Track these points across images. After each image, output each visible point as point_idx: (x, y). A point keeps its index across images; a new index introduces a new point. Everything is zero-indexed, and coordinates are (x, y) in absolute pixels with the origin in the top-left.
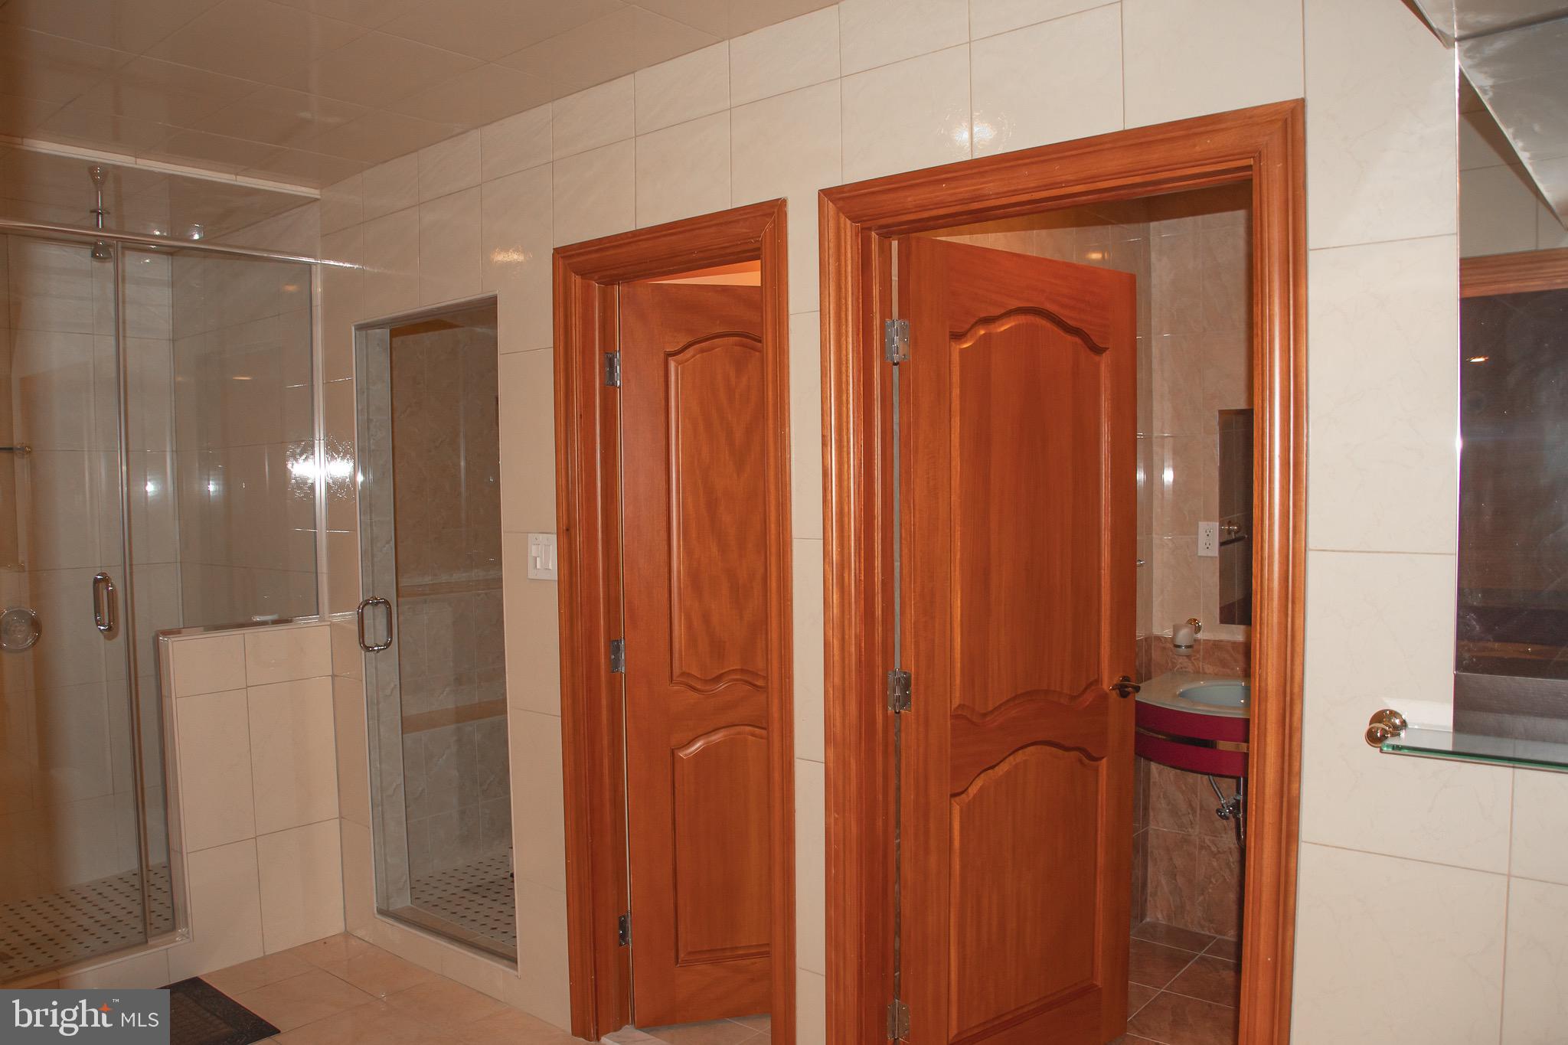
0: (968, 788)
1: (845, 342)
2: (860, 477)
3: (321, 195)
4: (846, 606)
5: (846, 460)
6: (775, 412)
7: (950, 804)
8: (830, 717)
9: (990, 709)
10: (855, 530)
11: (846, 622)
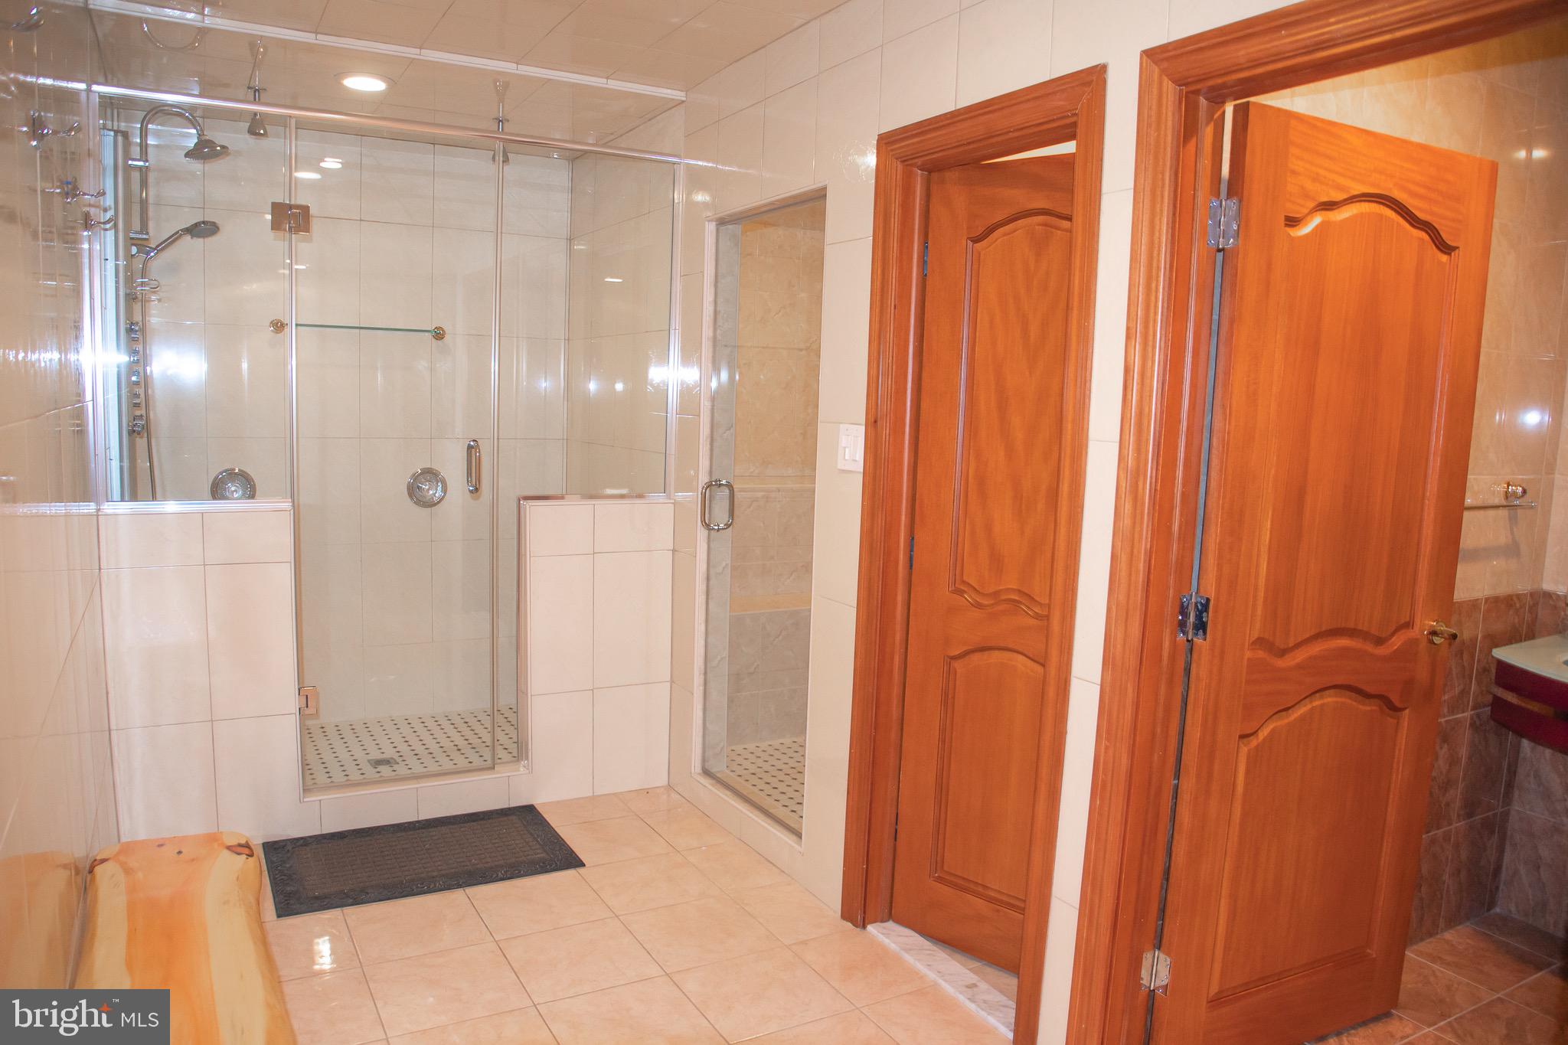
0: (1257, 731)
1: (1158, 223)
2: (1164, 375)
3: (686, 97)
4: (1138, 517)
5: (1150, 355)
6: (1080, 301)
7: (1238, 744)
8: (1110, 636)
9: (1290, 645)
10: (1154, 433)
11: (1136, 536)
